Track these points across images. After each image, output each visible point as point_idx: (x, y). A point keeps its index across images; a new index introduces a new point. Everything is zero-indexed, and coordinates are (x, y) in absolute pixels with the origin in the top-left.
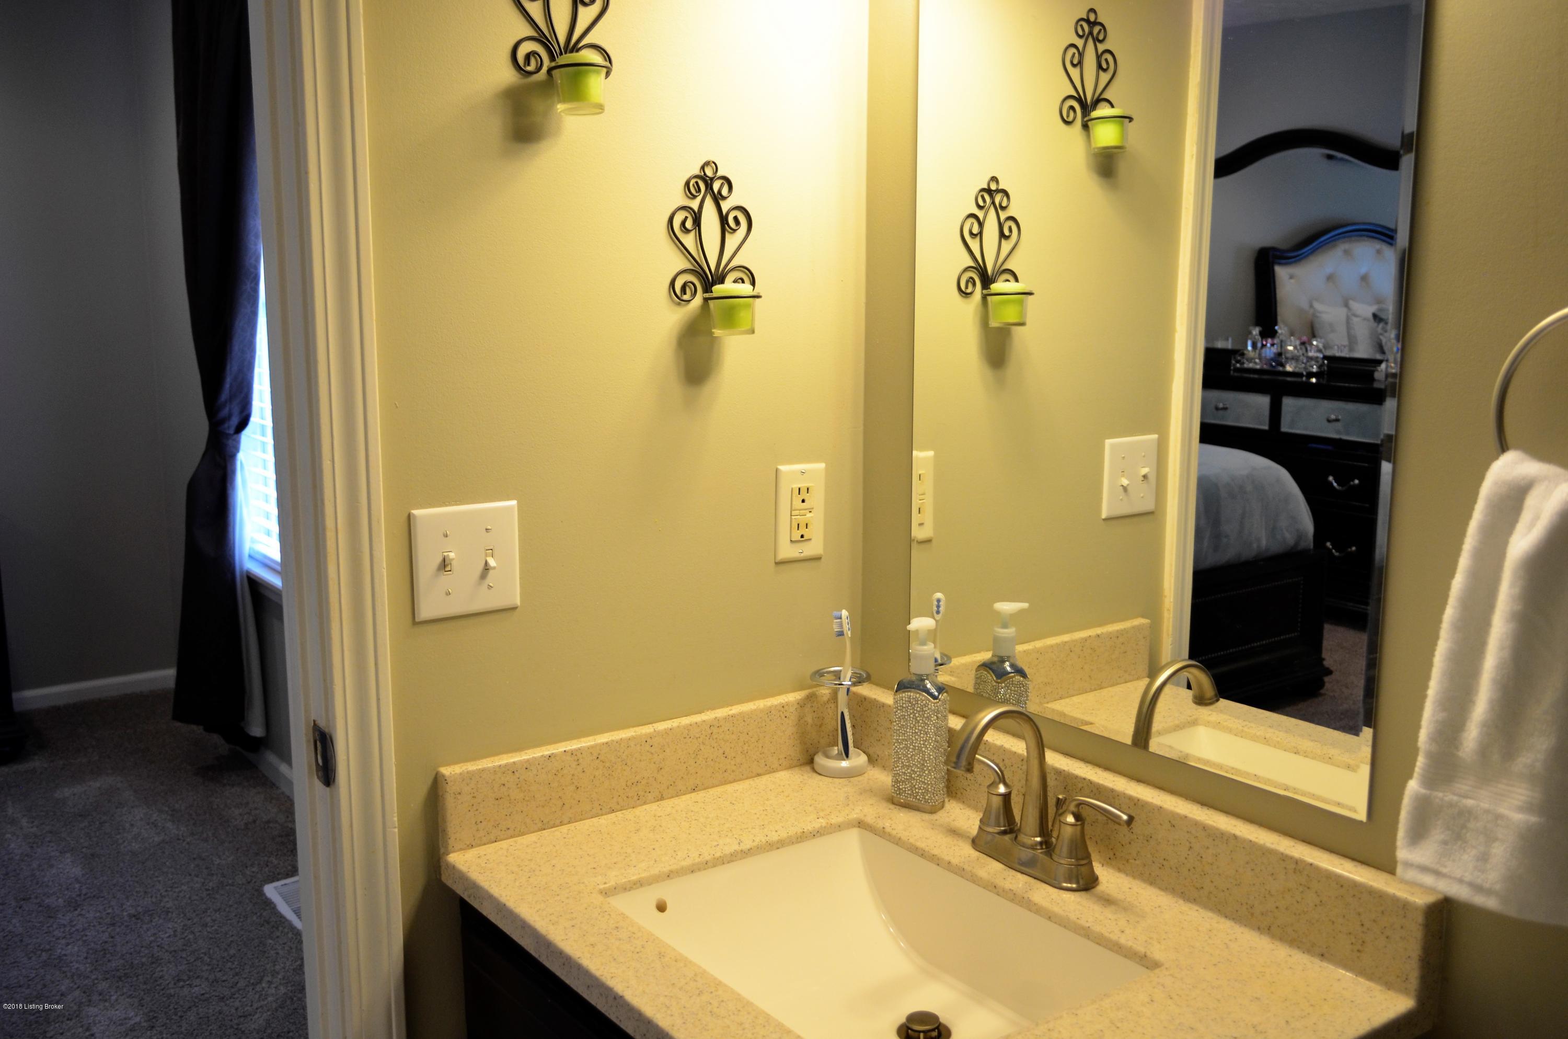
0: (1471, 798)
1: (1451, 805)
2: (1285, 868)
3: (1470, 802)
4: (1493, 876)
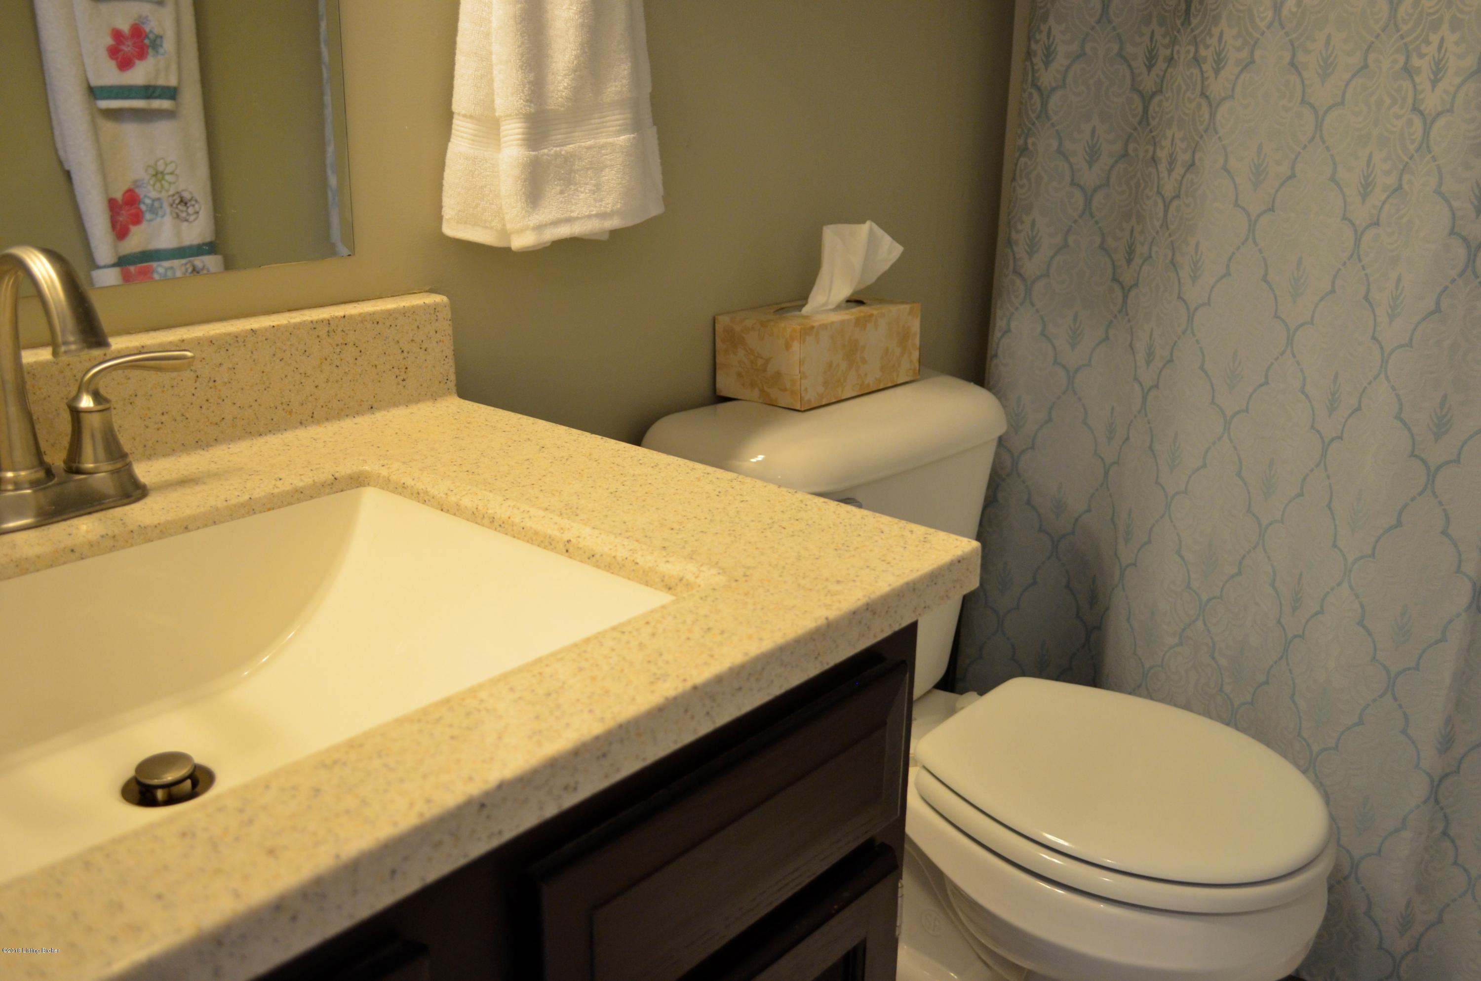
0: (569, 144)
1: (557, 155)
2: (318, 336)
3: (569, 148)
4: (611, 201)
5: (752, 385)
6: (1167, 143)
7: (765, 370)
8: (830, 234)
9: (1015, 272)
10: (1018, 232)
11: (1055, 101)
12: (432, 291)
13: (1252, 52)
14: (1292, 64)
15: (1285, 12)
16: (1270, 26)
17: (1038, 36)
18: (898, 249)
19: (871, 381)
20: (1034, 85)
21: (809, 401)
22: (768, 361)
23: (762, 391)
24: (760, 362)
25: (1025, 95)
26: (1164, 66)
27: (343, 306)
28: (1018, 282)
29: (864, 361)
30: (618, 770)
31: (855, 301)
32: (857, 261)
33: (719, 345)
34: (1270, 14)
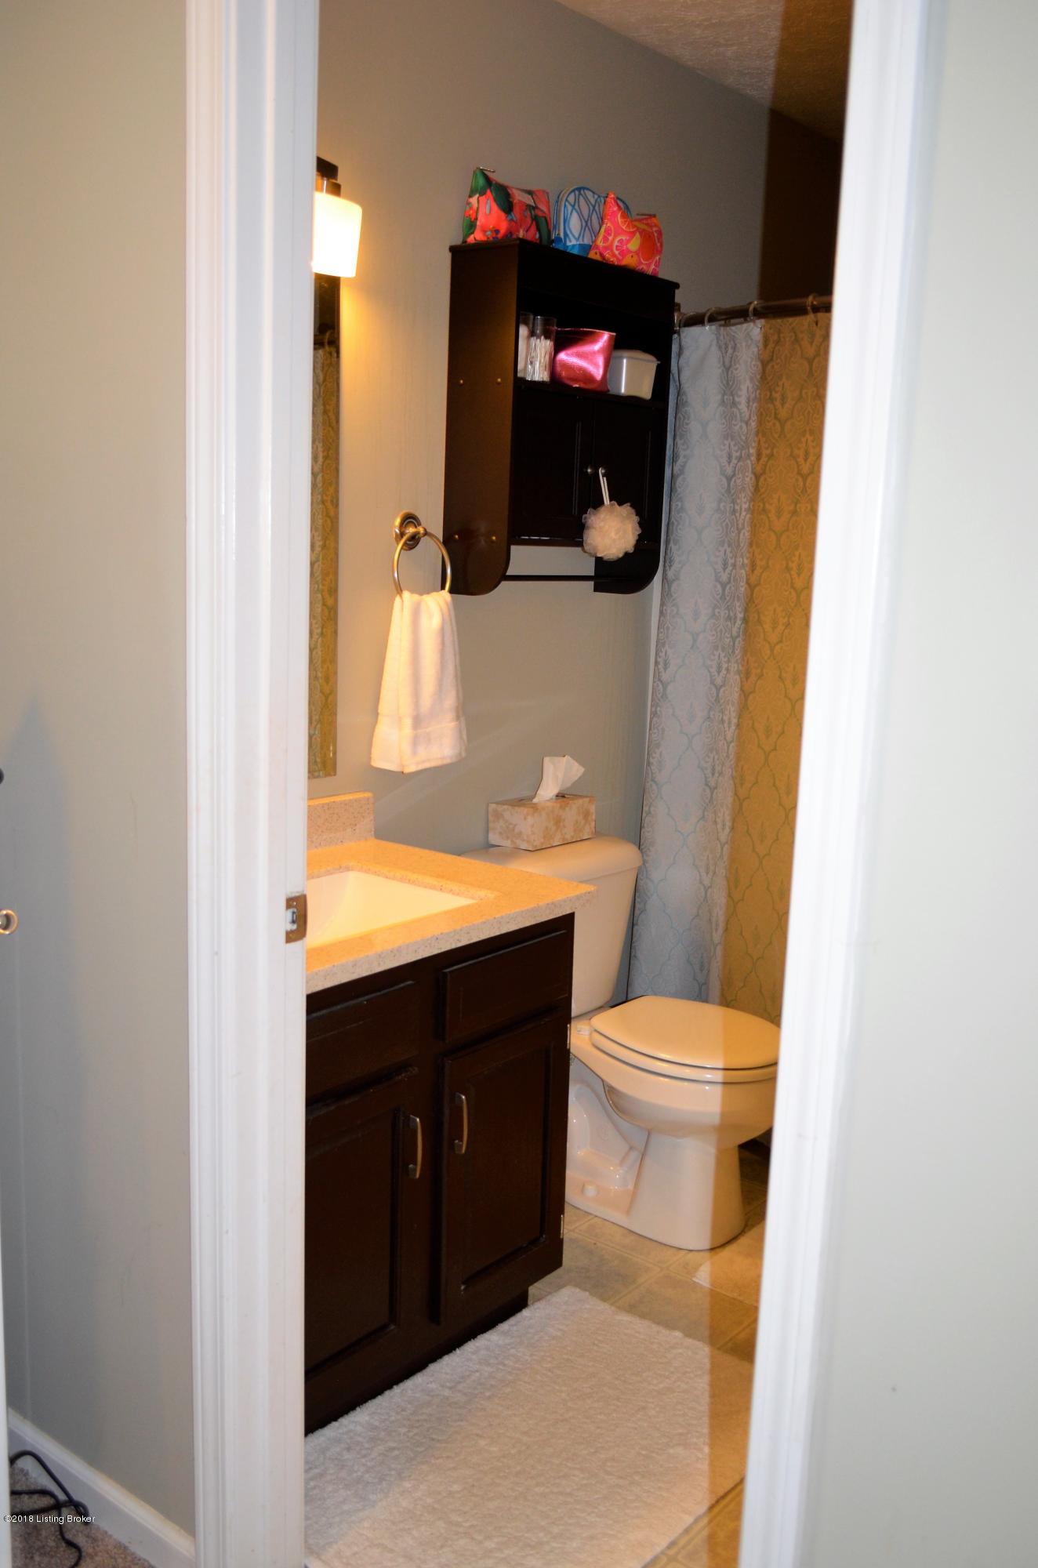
0: (429, 727)
1: (425, 733)
3: (430, 729)
4: (446, 751)
5: (508, 838)
6: (727, 712)
7: (513, 830)
8: (547, 760)
9: (652, 780)
10: (653, 758)
11: (670, 688)
12: (365, 791)
13: (762, 670)
14: (780, 677)
15: (775, 652)
16: (769, 658)
17: (660, 654)
18: (582, 770)
19: (568, 837)
20: (659, 680)
21: (536, 846)
22: (515, 825)
23: (512, 841)
24: (511, 826)
25: (655, 684)
26: (725, 673)
27: (334, 797)
28: (654, 787)
29: (564, 827)
30: (472, 939)
31: (561, 796)
32: (560, 775)
33: (491, 818)
34: (769, 652)
